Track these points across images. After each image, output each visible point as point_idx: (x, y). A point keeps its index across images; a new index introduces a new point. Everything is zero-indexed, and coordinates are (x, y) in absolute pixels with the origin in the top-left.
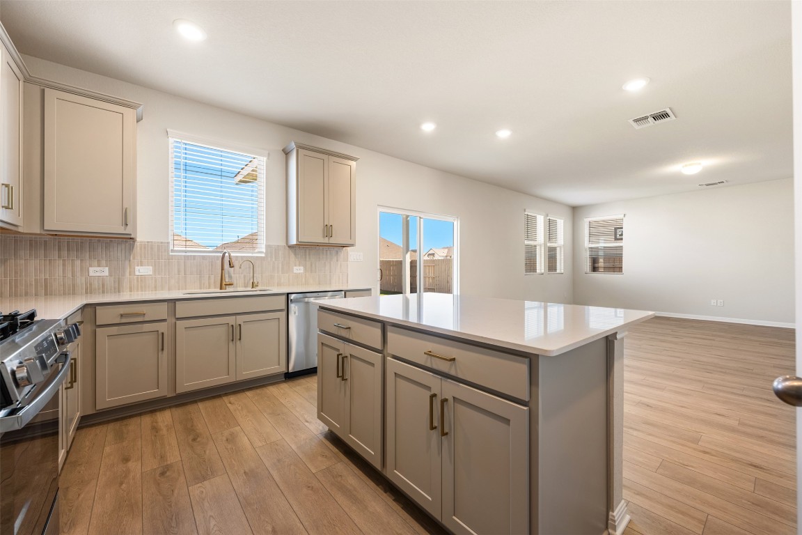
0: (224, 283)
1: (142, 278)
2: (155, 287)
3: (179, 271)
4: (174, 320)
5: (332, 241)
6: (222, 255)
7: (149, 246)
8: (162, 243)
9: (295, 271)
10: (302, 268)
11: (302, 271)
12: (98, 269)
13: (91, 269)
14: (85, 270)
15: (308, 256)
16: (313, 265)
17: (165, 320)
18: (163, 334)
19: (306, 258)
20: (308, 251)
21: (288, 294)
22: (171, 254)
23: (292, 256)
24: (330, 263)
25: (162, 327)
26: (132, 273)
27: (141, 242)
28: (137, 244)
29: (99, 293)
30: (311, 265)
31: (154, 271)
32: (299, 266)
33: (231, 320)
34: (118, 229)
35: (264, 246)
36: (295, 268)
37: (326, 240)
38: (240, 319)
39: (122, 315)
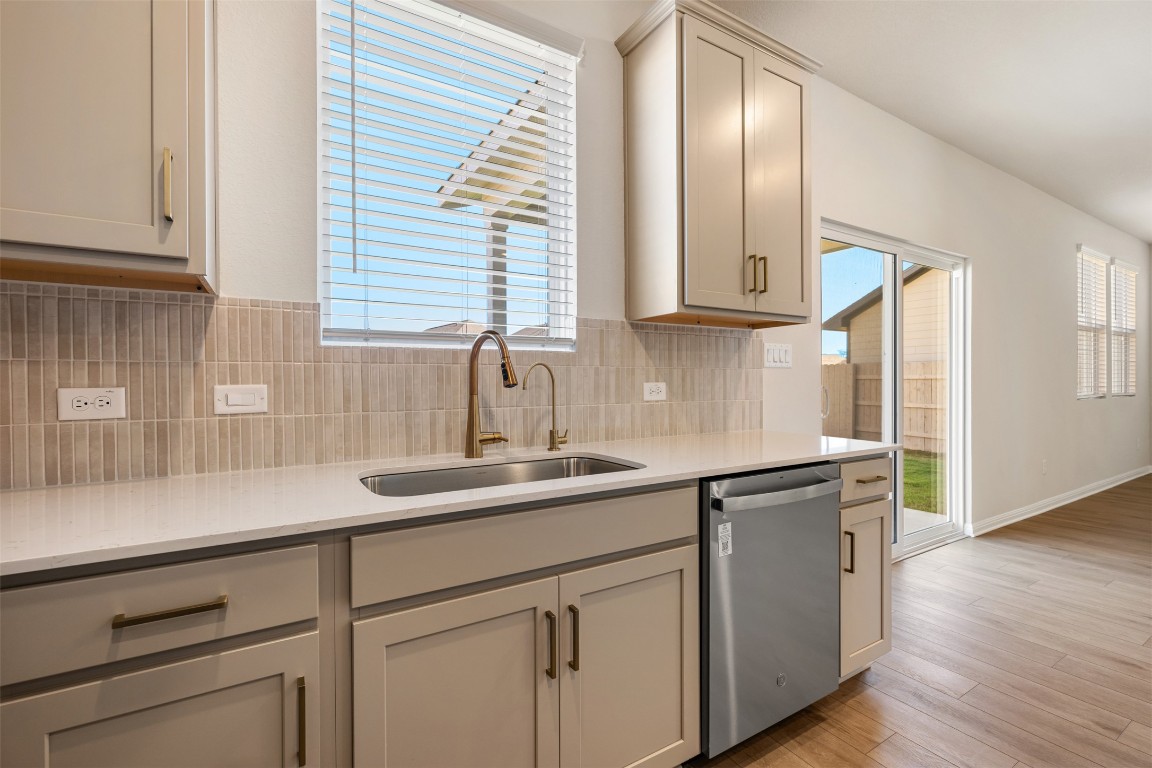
0: (478, 437)
1: (237, 427)
2: (277, 453)
3: (347, 399)
4: (343, 617)
5: (766, 304)
6: (469, 346)
7: (258, 315)
8: (296, 306)
9: (647, 397)
10: (663, 386)
11: (663, 396)
12: (90, 394)
13: (64, 396)
14: (43, 401)
15: (675, 353)
16: (688, 379)
17: (307, 624)
18: (301, 681)
19: (670, 358)
20: (675, 338)
21: (704, 483)
22: (324, 343)
23: (641, 350)
24: (725, 373)
25: (302, 657)
26: (205, 406)
27: (232, 302)
28: (220, 309)
29: (95, 479)
30: (683, 380)
31: (274, 401)
32: (657, 381)
33: (544, 595)
34: (137, 236)
35: (572, 322)
36: (647, 386)
37: (748, 303)
38: (573, 587)
39: (120, 624)
